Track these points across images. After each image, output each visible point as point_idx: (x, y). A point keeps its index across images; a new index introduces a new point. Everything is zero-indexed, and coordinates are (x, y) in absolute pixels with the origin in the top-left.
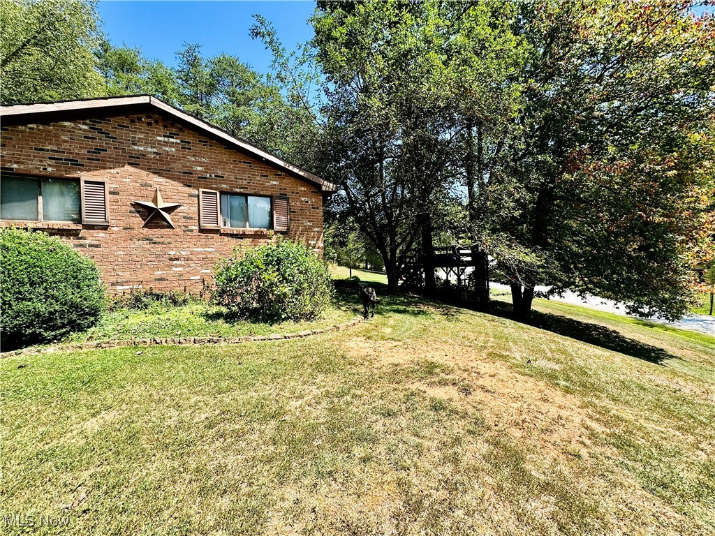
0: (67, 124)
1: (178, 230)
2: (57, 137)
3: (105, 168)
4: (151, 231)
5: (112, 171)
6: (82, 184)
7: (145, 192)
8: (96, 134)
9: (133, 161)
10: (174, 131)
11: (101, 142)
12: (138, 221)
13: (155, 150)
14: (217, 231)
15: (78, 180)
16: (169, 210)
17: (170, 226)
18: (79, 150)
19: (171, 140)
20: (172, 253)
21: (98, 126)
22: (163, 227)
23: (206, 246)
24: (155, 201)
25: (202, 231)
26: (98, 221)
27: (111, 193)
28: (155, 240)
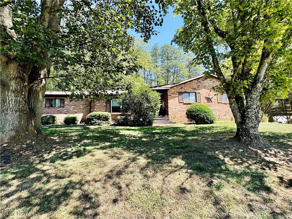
0: (193, 81)
1: (213, 103)
2: (192, 84)
3: (200, 90)
4: (208, 103)
5: (201, 90)
6: (197, 93)
7: (207, 94)
8: (198, 83)
9: (204, 87)
10: (211, 79)
11: (199, 84)
12: (206, 101)
13: (208, 84)
14: (221, 103)
15: (196, 93)
16: (212, 98)
17: (212, 102)
18: (195, 86)
19: (211, 81)
20: (212, 108)
21: (198, 80)
22: (210, 102)
23: (219, 107)
24: (209, 96)
25: (218, 103)
26: (200, 101)
27: (201, 95)
28: (209, 105)
